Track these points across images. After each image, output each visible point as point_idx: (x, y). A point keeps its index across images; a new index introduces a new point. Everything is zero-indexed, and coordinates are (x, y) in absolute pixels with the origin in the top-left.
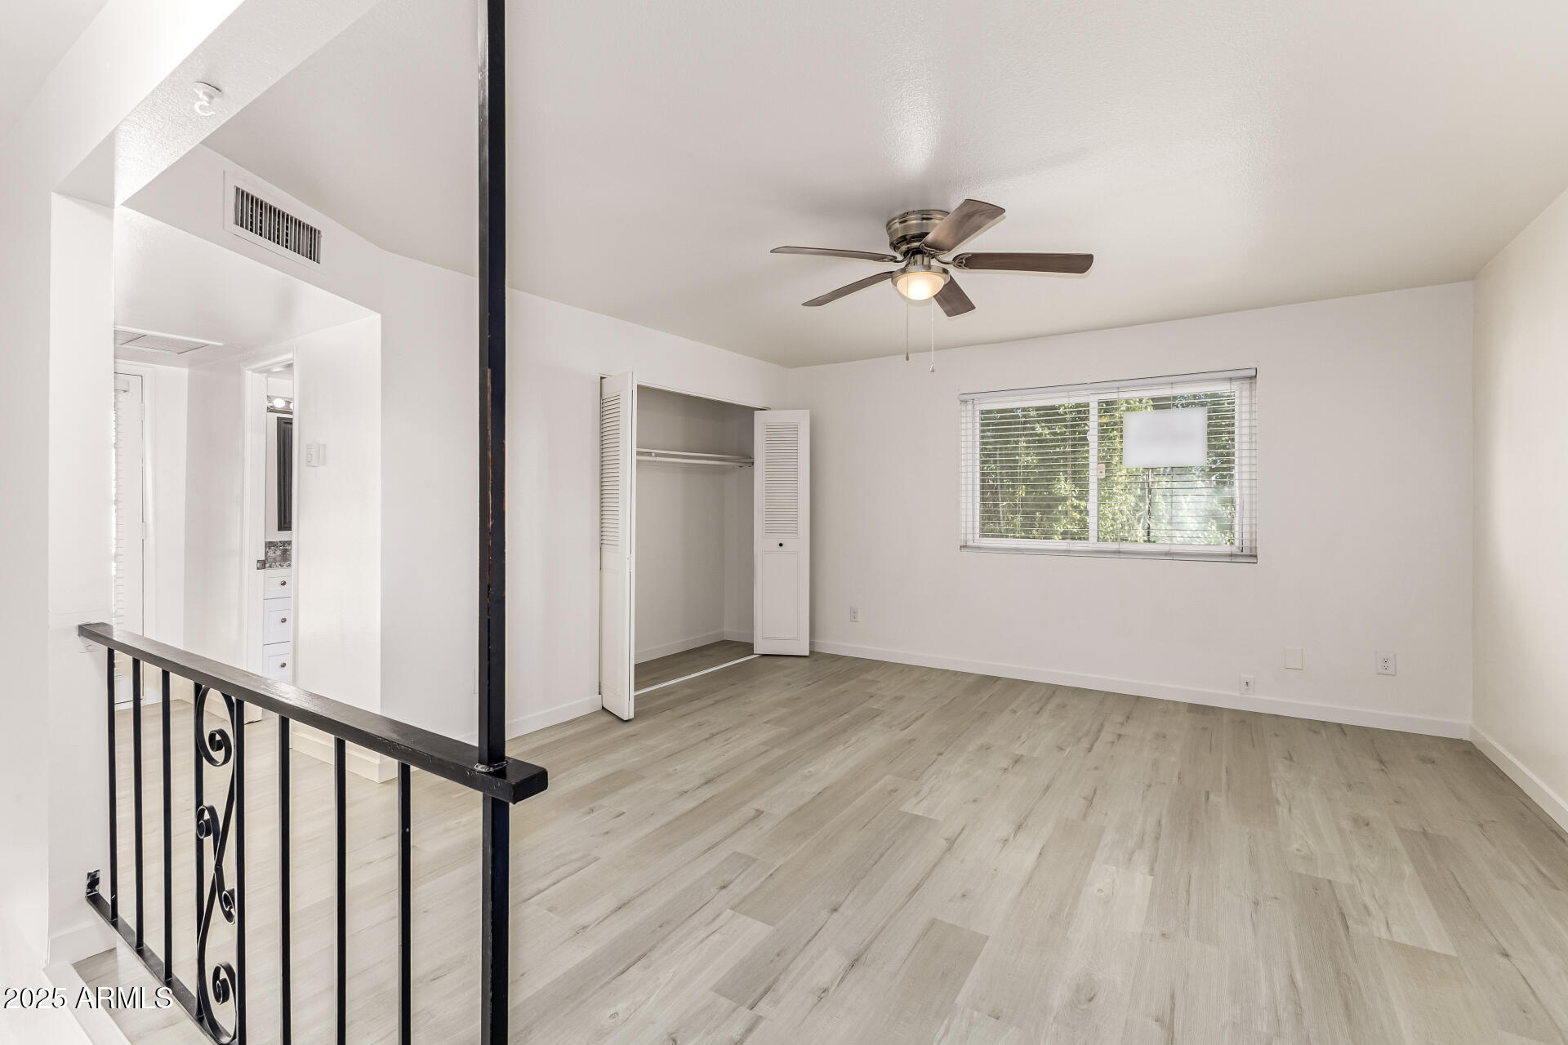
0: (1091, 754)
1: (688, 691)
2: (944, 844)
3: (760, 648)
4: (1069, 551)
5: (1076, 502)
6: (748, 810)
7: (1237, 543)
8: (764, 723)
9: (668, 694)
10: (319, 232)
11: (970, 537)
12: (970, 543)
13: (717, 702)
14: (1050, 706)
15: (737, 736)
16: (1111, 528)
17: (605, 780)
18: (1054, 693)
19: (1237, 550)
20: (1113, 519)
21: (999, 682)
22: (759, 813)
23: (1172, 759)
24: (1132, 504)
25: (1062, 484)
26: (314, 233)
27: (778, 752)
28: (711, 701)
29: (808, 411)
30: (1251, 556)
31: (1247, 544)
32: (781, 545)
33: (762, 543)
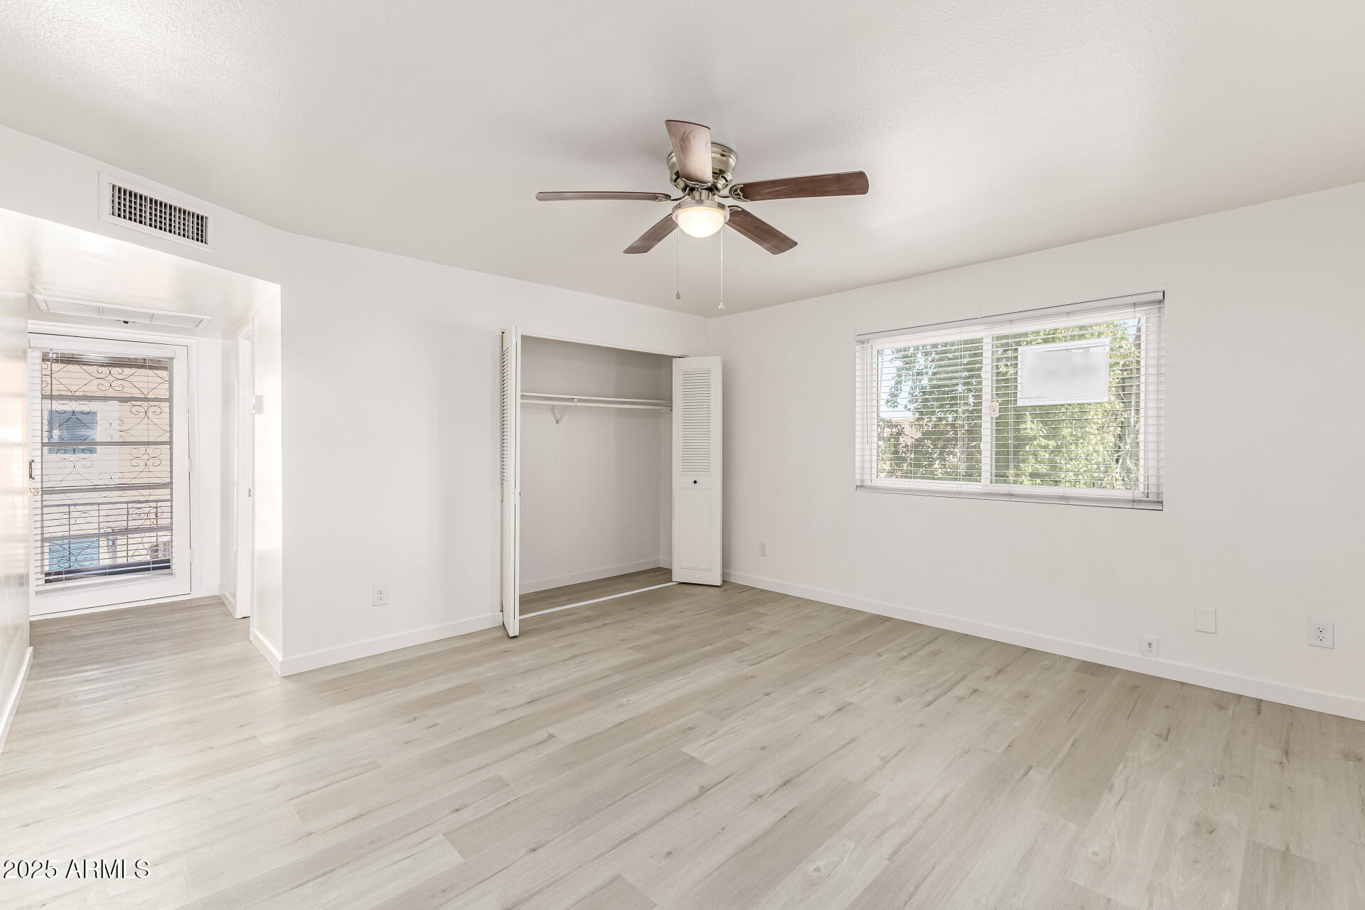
0: (928, 708)
1: (588, 613)
2: (696, 790)
3: (678, 576)
4: (959, 493)
5: (1044, 442)
6: (542, 734)
7: (1141, 487)
8: (629, 648)
9: (568, 615)
10: (206, 218)
11: (867, 477)
12: (868, 483)
13: (605, 625)
14: (922, 653)
15: (594, 659)
16: (1085, 468)
17: (450, 691)
18: (936, 638)
19: (1142, 495)
20: (1086, 459)
21: (888, 623)
22: (551, 736)
23: (1017, 723)
24: (1111, 444)
25: (1029, 425)
26: (201, 220)
27: (618, 677)
28: (600, 624)
29: (719, 357)
30: (1158, 502)
31: (1153, 489)
32: (695, 482)
33: (680, 480)
